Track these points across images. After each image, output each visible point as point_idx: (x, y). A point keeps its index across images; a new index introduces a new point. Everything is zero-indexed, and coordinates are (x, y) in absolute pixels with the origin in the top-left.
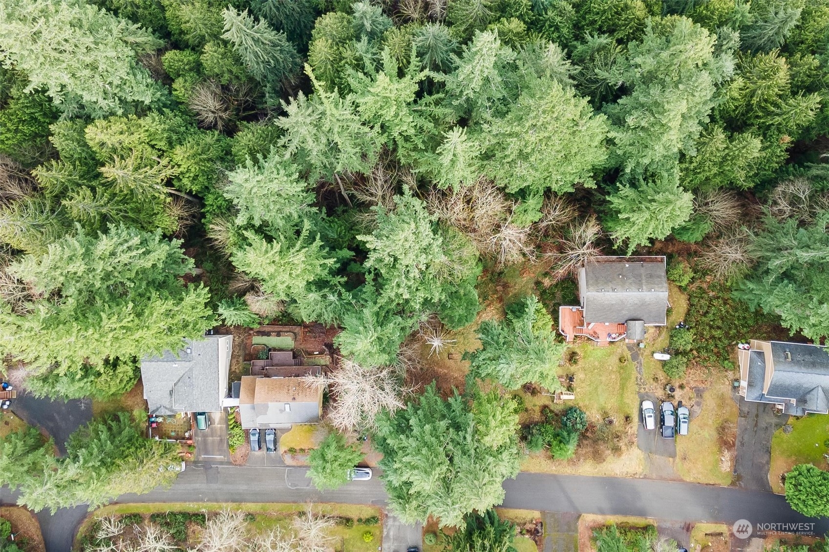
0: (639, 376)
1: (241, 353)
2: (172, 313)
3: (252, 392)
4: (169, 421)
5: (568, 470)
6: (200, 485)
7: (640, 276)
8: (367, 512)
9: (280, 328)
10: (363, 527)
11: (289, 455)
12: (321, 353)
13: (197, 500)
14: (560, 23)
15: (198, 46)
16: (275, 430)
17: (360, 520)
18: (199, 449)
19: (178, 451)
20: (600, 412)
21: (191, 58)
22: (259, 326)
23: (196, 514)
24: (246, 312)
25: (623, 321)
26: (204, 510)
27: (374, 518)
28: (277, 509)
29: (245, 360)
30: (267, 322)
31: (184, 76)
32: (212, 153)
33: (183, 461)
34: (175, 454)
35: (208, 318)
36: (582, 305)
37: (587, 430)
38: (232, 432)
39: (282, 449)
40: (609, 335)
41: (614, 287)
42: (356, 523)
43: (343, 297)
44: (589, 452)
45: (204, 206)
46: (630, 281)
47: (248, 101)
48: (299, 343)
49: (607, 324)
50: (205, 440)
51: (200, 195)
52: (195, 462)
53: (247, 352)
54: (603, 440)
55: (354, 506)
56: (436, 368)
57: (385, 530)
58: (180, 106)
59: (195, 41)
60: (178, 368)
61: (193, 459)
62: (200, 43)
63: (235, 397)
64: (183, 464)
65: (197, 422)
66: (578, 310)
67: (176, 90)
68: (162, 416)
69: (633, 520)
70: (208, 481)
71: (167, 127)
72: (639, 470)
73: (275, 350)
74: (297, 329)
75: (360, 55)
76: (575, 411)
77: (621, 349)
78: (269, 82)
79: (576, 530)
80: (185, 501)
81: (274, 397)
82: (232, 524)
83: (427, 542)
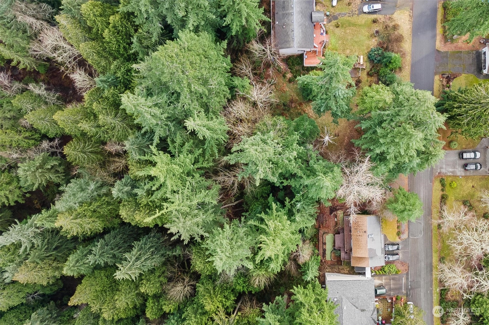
0: (348, 15)
1: (336, 267)
2: (309, 309)
3: (361, 259)
4: (381, 313)
5: (408, 58)
6: (422, 293)
7: (283, 14)
8: (437, 185)
9: (321, 243)
10: (447, 188)
11: (401, 236)
12: (336, 216)
13: (432, 294)
14: (125, 68)
15: (144, 297)
16: (385, 245)
17: (443, 190)
18: (398, 293)
19: (400, 306)
20: (370, 39)
21: (151, 301)
22: (319, 256)
23: (441, 295)
24: (310, 263)
25: (313, 25)
26: (438, 290)
27: (441, 181)
28: (436, 243)
29: (341, 264)
30: (316, 251)
31: (162, 306)
32: (210, 287)
33: (406, 303)
34: (402, 308)
35: (314, 287)
36: (303, 52)
37: (382, 47)
38: (387, 272)
39: (397, 240)
40: (322, 34)
41: (291, 30)
42: (444, 193)
43: (299, 199)
44: (396, 44)
45: (244, 292)
46: (287, 21)
47: (178, 265)
48: (330, 231)
49: (315, 36)
50: (392, 290)
51: (237, 295)
52: (407, 295)
53: (336, 263)
54: (388, 36)
55: (434, 194)
56: (344, 144)
57: (449, 174)
58: (181, 308)
59: (140, 299)
60: (346, 306)
61: (405, 297)
62: (142, 296)
63: (365, 270)
64: (409, 303)
65: (382, 294)
66: (306, 54)
67: (170, 310)
68: (378, 317)
69: (440, 16)
70: (419, 287)
71: (193, 315)
72: (407, 13)
73: (334, 246)
74: (321, 232)
75: (145, 193)
76: (370, 55)
77: (331, 26)
78: (166, 253)
79: (446, 52)
80: (432, 302)
81: (364, 245)
82: (447, 270)
83: (456, 147)
